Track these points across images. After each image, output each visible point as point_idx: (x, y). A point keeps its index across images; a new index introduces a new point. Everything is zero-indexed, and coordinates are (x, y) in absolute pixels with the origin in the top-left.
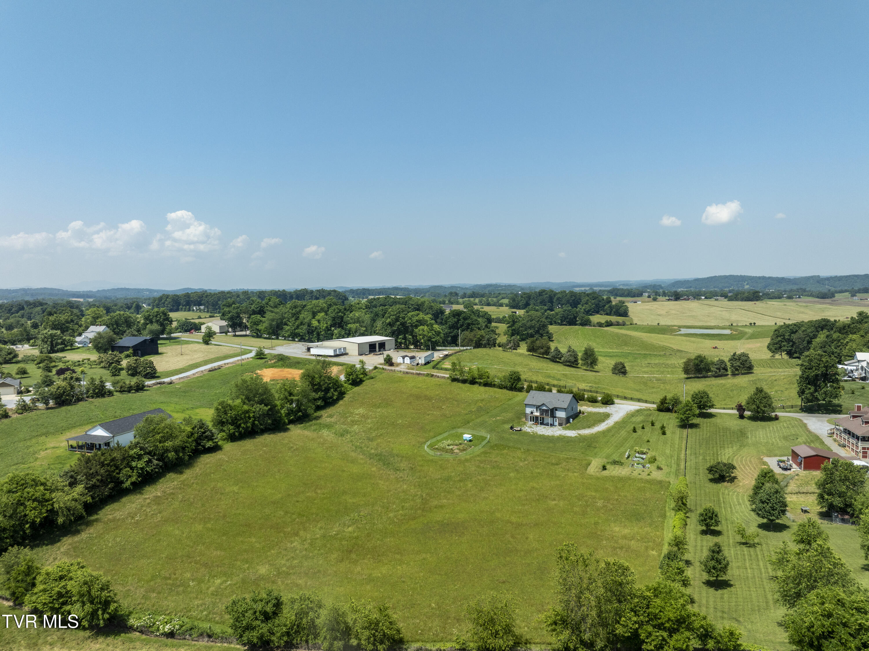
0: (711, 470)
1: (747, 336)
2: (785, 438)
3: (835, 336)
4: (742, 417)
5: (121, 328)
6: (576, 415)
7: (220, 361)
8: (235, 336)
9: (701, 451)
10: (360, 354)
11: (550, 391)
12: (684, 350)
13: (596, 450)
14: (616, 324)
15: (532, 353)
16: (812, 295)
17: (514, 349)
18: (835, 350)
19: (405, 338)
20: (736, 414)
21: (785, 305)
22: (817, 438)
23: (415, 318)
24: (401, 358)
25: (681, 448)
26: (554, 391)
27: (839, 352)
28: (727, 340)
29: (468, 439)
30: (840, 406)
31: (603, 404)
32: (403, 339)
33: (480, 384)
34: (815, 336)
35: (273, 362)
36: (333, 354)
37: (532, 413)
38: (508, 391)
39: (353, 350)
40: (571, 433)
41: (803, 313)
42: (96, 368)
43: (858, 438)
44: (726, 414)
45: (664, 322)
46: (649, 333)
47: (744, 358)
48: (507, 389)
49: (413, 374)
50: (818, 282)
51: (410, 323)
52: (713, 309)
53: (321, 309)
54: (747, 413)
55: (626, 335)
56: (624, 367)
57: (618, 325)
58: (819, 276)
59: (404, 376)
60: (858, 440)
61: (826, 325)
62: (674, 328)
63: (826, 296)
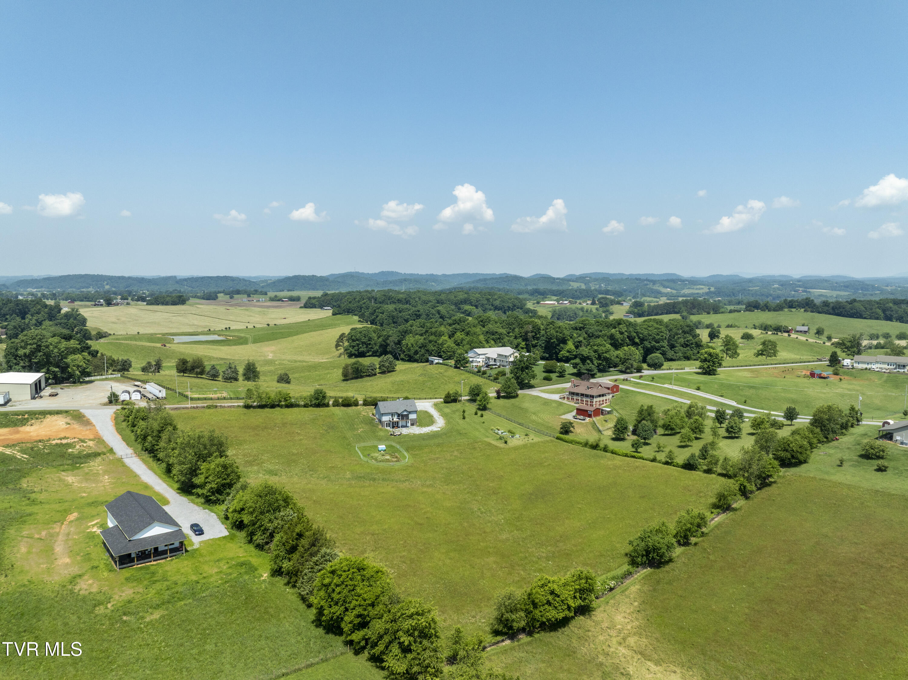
0: (562, 428)
4: (498, 398)
10: (33, 398)
15: (182, 374)
17: (157, 372)
22: (559, 402)
23: (62, 347)
24: (127, 394)
28: (236, 345)
29: (383, 449)
33: (281, 406)
34: (403, 339)
37: (390, 420)
48: (313, 407)
50: (177, 282)
51: (57, 353)
54: (502, 395)
56: (289, 377)
62: (158, 336)
63: (211, 297)
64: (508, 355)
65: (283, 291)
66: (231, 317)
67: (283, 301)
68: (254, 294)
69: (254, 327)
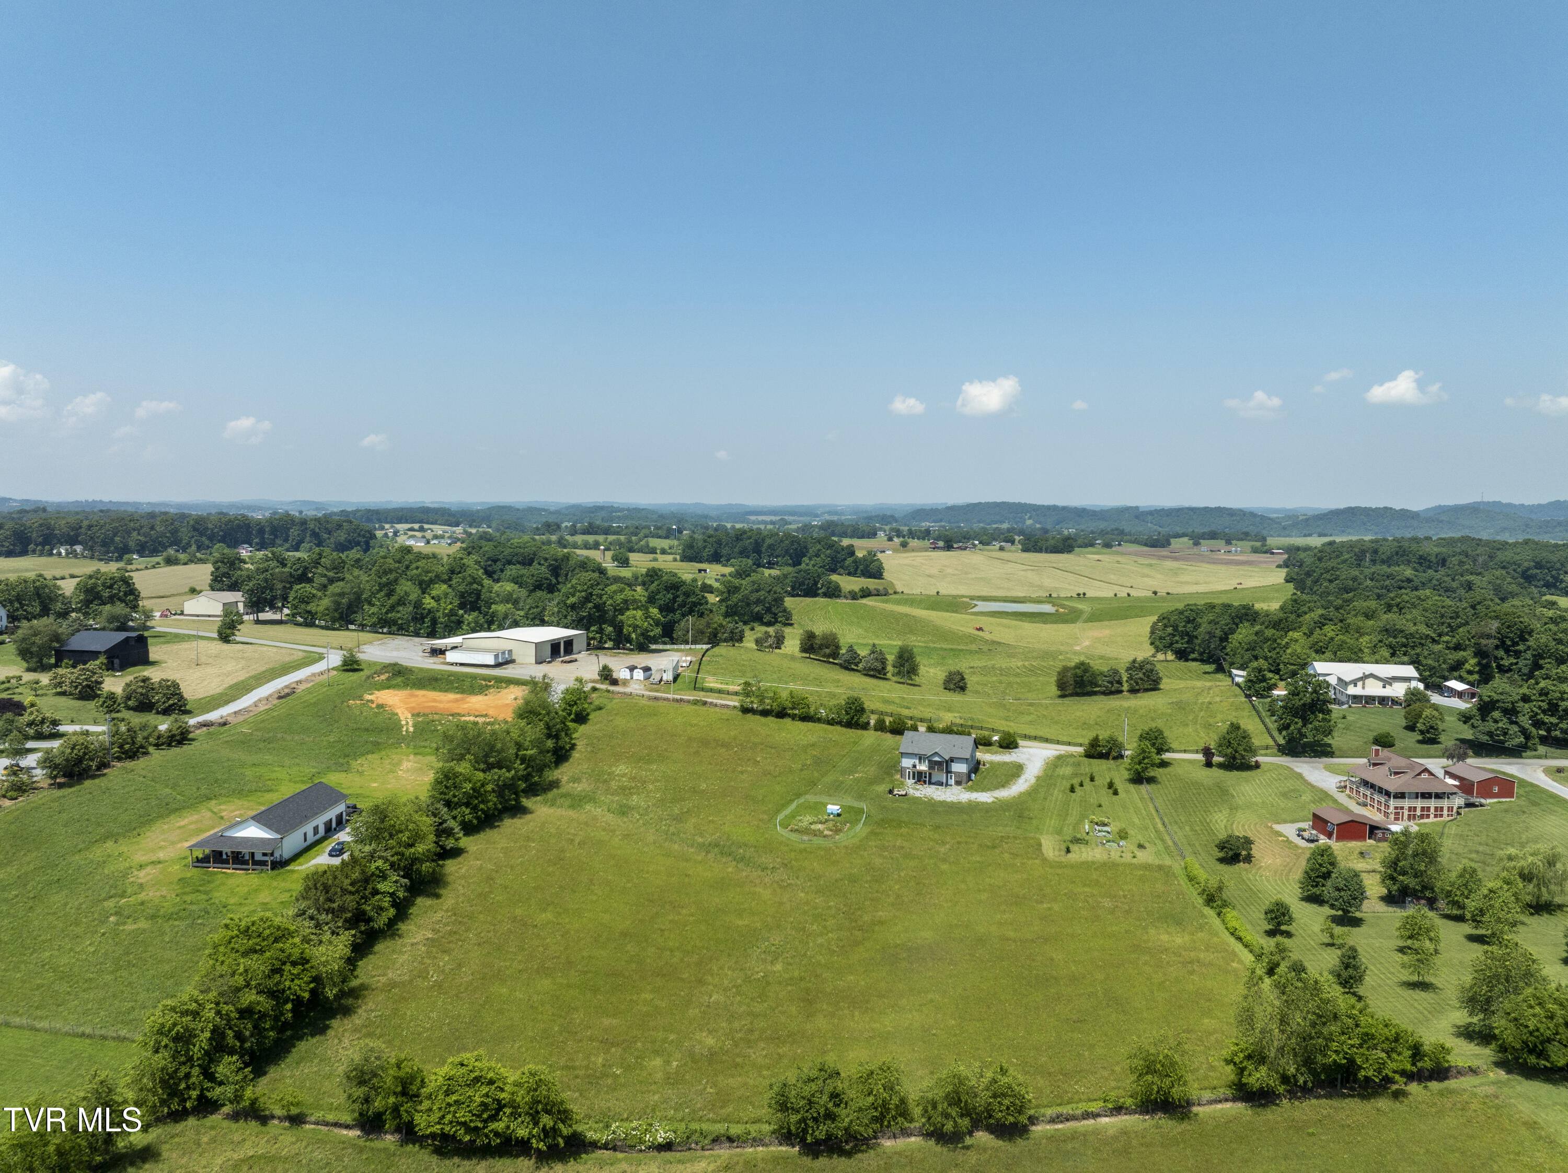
0: (1222, 846)
1: (1084, 616)
2: (1285, 795)
3: (1269, 633)
4: (1209, 764)
5: (29, 609)
6: (976, 767)
7: (280, 676)
8: (258, 622)
9: (1183, 820)
10: (539, 662)
11: (915, 729)
12: (1003, 641)
13: (1035, 822)
14: (876, 592)
15: (808, 655)
16: (1136, 542)
17: (776, 648)
18: (1269, 654)
19: (601, 631)
20: (1200, 761)
21: (1118, 562)
22: (1324, 795)
23: (619, 598)
24: (628, 670)
25: (1152, 815)
26: (922, 728)
27: (1274, 656)
28: (1056, 622)
29: (835, 812)
30: (1330, 745)
31: (1001, 747)
32: (597, 633)
33: (793, 717)
34: (1233, 632)
35: (383, 677)
36: (492, 662)
37: (914, 766)
38: (844, 729)
39: (526, 656)
40: (985, 797)
41: (1148, 576)
42: (46, 695)
43: (1388, 794)
44: (1184, 760)
45: (948, 589)
46: (933, 609)
47: (1149, 667)
48: (842, 726)
49: (667, 699)
50: (1137, 517)
51: (612, 605)
52: (1009, 567)
53: (436, 576)
54: (1217, 759)
55: (907, 615)
56: (963, 679)
57: (878, 595)
58: (1137, 508)
59: (651, 703)
60: (1390, 797)
61: (1246, 615)
62: (964, 599)
63: (1158, 543)
64: (1347, 679)
65: (1310, 535)
66: (1112, 576)
67: (1273, 553)
68: (1242, 540)
69: (1129, 595)
